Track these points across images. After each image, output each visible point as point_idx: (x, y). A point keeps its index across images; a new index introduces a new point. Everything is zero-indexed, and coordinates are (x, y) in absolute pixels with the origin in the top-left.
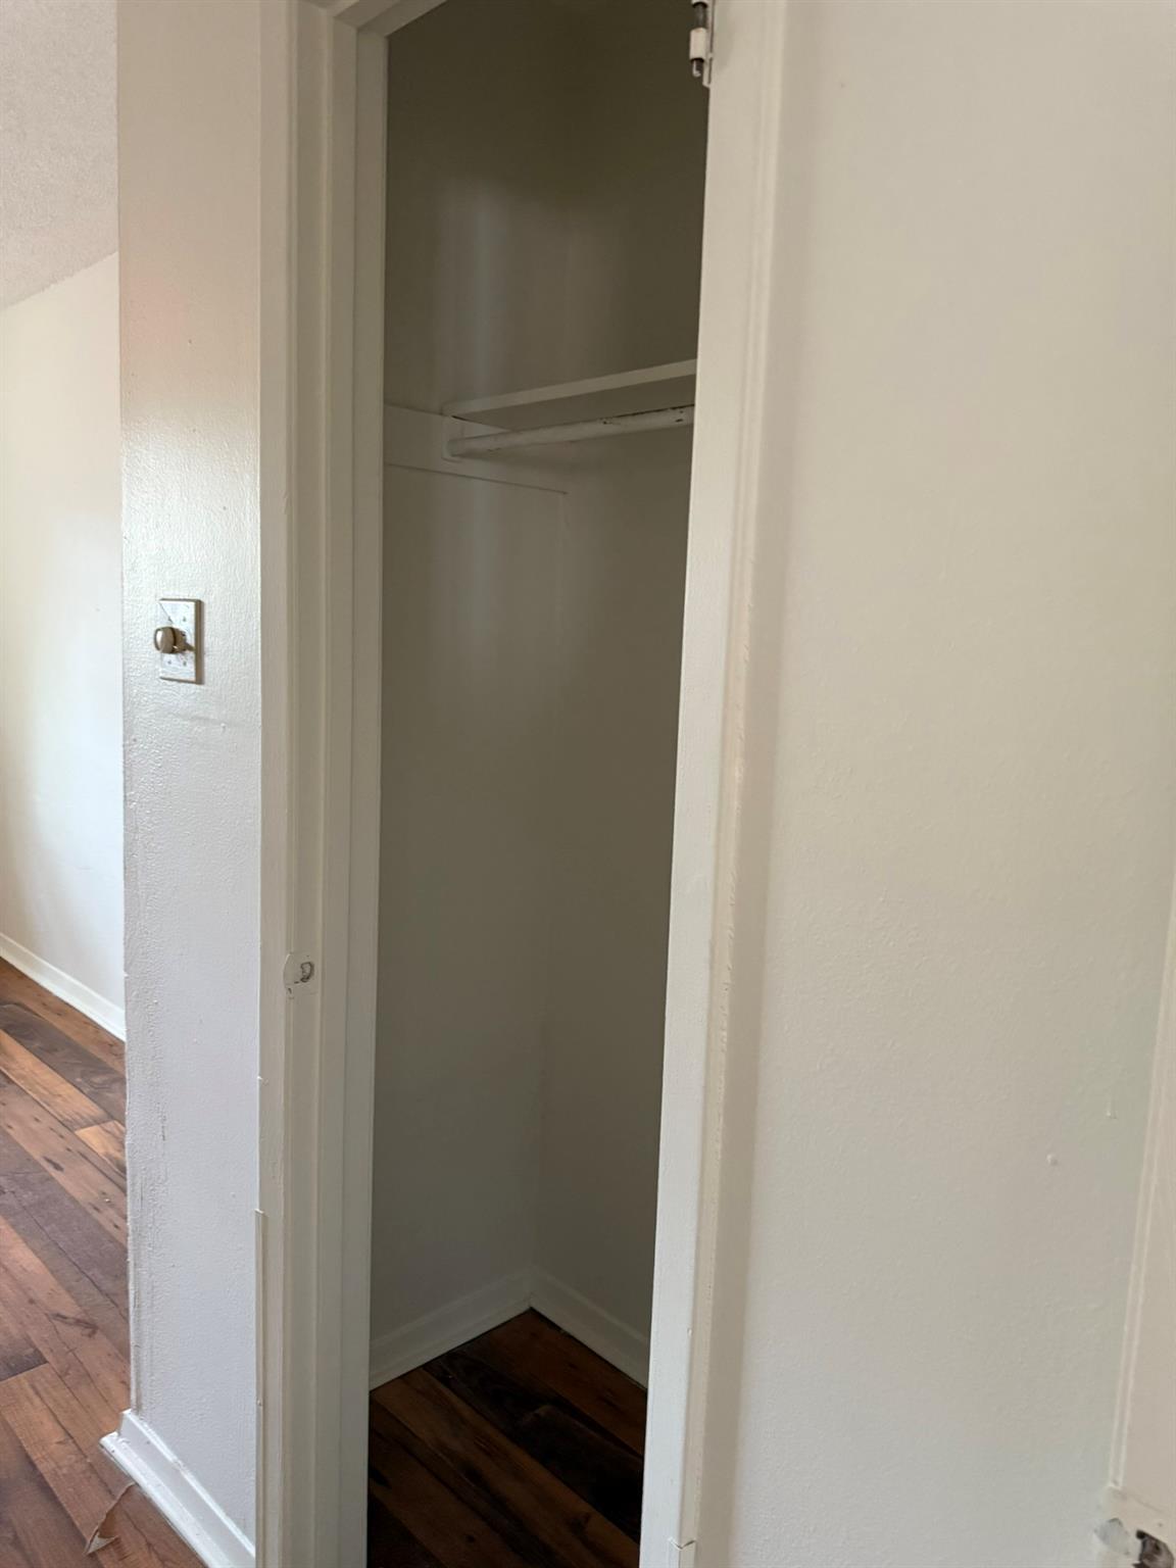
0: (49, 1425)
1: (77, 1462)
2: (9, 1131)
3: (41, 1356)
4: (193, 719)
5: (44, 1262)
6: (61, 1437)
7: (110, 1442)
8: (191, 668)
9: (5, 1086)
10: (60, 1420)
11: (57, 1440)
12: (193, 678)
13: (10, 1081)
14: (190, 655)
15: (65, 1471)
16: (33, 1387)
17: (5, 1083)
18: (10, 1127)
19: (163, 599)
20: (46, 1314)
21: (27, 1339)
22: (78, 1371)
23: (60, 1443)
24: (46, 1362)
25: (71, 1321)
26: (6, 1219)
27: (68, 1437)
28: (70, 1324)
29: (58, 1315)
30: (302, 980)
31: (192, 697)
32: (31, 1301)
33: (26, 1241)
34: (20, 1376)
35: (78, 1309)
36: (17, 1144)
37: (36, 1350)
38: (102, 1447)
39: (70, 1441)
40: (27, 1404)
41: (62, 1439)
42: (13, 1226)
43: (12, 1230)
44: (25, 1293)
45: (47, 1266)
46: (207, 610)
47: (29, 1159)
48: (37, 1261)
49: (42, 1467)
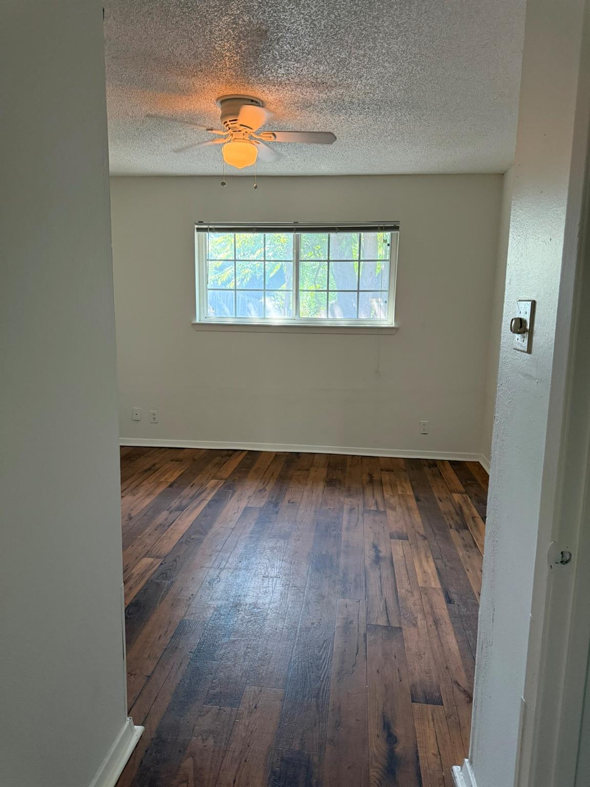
0: (432, 741)
1: (437, 770)
2: (467, 571)
3: (442, 701)
4: (526, 375)
5: (460, 650)
6: (435, 751)
7: (456, 769)
8: (525, 344)
9: (473, 548)
10: (438, 741)
11: (433, 751)
12: (526, 350)
13: (476, 546)
14: (526, 335)
15: (431, 772)
16: (432, 715)
17: (474, 547)
18: (468, 570)
19: (519, 301)
20: (451, 679)
21: (438, 687)
22: (456, 719)
23: (433, 754)
24: (442, 705)
25: (462, 689)
26: (450, 617)
27: (438, 753)
28: (461, 691)
29: (457, 682)
30: (562, 562)
31: (526, 362)
32: (447, 668)
33: (455, 634)
34: (429, 705)
35: (467, 684)
36: (468, 580)
37: (440, 695)
38: (452, 770)
39: (439, 757)
40: (427, 722)
41: (435, 753)
42: (453, 623)
43: (451, 625)
44: (446, 662)
45: (460, 652)
46: (537, 306)
47: (471, 590)
48: (457, 647)
49: (421, 762)
